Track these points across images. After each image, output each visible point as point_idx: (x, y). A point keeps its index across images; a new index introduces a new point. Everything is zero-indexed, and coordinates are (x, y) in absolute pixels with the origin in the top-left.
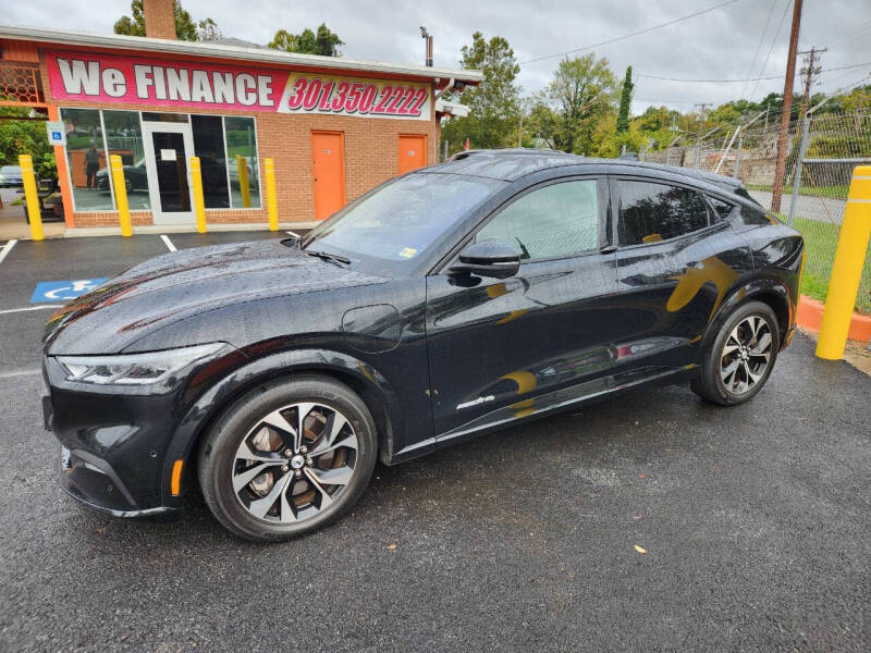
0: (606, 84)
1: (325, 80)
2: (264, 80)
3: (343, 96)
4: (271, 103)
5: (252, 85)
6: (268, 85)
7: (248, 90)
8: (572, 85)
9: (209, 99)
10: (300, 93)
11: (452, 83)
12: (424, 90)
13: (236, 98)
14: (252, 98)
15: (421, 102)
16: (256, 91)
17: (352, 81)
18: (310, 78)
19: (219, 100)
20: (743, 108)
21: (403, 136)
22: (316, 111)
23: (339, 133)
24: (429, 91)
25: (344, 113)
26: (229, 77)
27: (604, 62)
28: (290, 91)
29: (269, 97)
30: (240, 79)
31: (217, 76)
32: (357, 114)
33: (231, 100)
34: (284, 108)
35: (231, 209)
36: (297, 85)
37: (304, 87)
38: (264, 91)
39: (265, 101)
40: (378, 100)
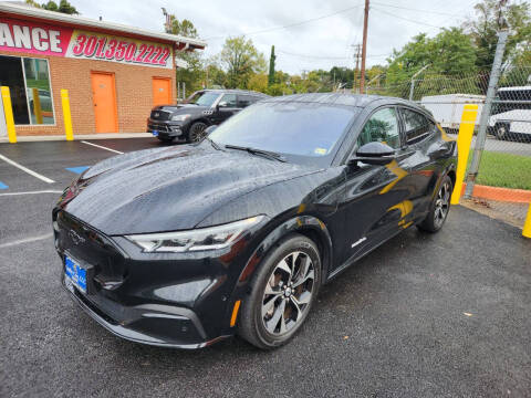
0: (252, 55)
1: (99, 37)
2: (54, 34)
3: (113, 49)
4: (60, 50)
5: (44, 36)
6: (57, 37)
7: (41, 40)
8: (234, 54)
9: (10, 44)
10: (82, 45)
11: (187, 46)
12: (168, 49)
13: (32, 45)
14: (45, 46)
15: (167, 56)
16: (48, 40)
17: (119, 40)
18: (89, 35)
19: (18, 45)
20: (321, 73)
21: (155, 78)
22: (94, 58)
23: (110, 74)
24: (171, 49)
25: (114, 60)
26: (26, 29)
27: (250, 41)
28: (73, 42)
29: (58, 46)
30: (35, 32)
31: (16, 29)
32: (123, 62)
33: (28, 46)
34: (70, 54)
35: (31, 125)
36: (79, 38)
37: (84, 40)
38: (55, 42)
39: (55, 48)
40: (138, 53)
